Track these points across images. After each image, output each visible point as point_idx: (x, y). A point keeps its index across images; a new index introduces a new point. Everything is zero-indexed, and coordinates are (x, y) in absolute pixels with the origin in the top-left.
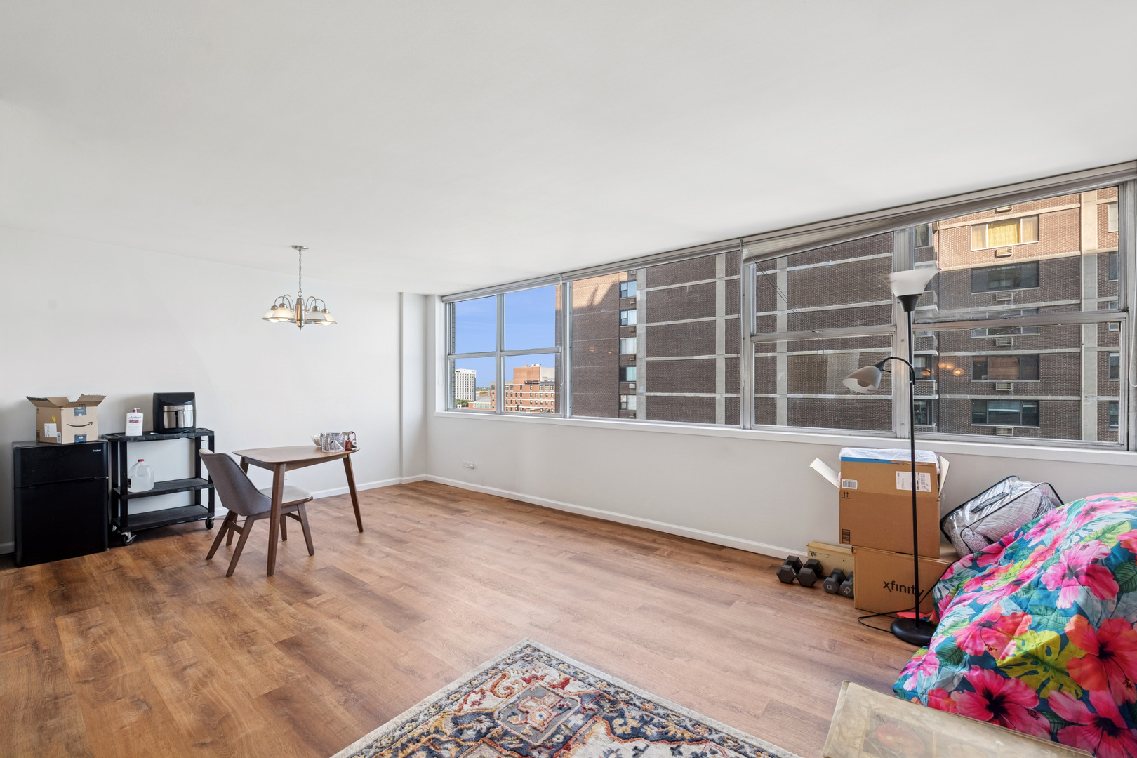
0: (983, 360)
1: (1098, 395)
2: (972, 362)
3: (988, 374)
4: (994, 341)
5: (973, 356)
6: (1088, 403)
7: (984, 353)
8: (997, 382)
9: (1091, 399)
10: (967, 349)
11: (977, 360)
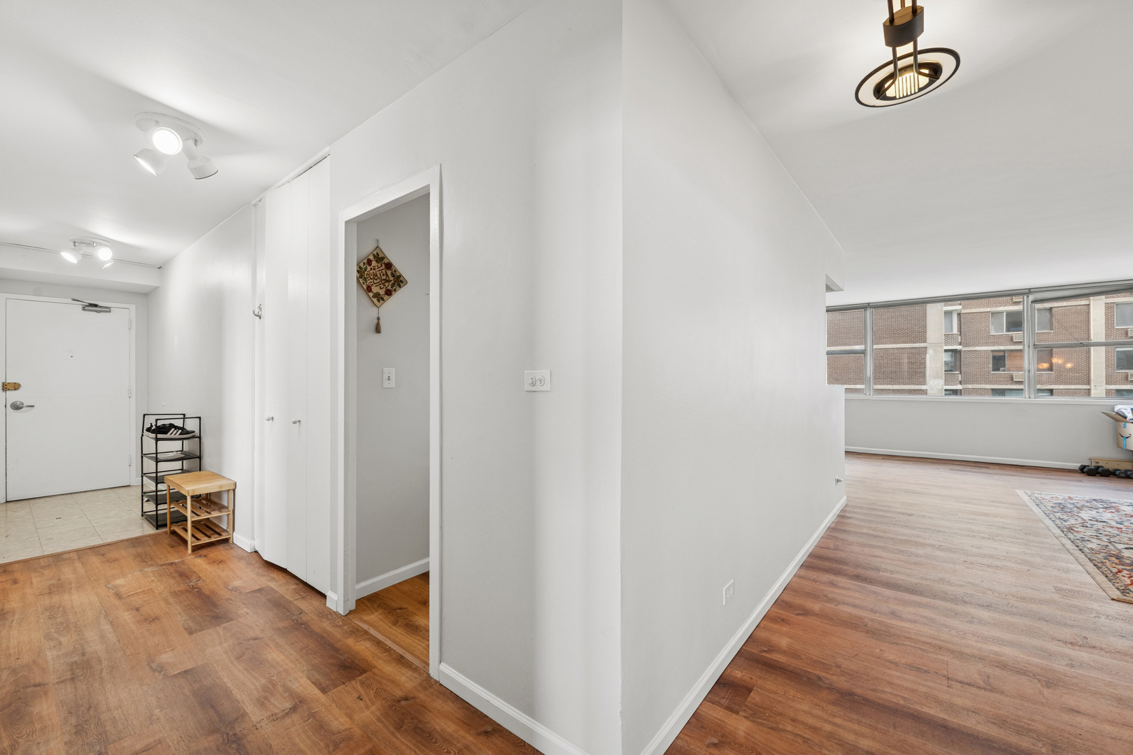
0: (1001, 354)
1: (1106, 384)
2: (991, 356)
3: (1007, 366)
4: (1012, 338)
5: (992, 351)
6: (1097, 391)
7: (1002, 348)
8: (1015, 374)
9: (1099, 388)
10: (987, 344)
11: (996, 354)
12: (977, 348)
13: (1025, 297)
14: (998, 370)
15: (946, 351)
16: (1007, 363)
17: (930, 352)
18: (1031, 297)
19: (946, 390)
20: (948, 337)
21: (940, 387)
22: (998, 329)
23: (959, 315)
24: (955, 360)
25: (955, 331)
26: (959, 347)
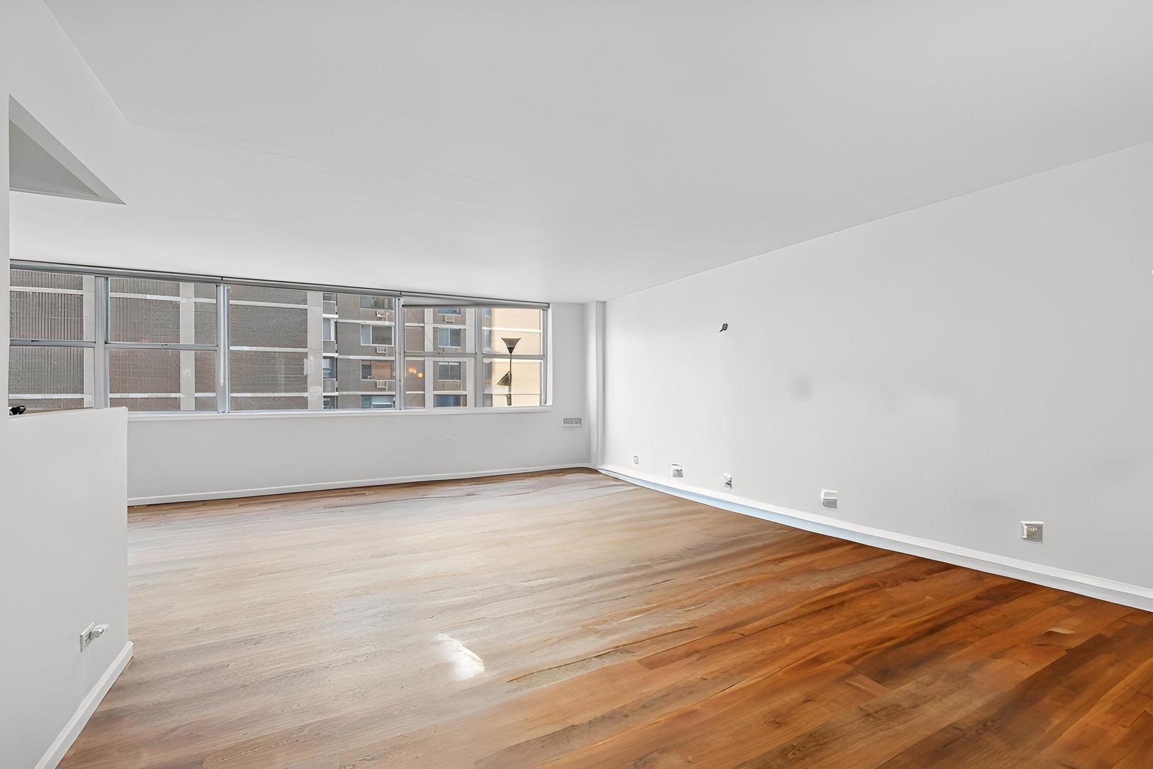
0: (369, 363)
2: (361, 365)
3: (372, 375)
4: (376, 350)
5: (362, 360)
7: (369, 358)
10: (358, 354)
11: (364, 363)
12: (351, 357)
13: (397, 300)
14: (366, 378)
15: (324, 358)
16: (373, 371)
17: (311, 357)
18: (403, 300)
19: (324, 397)
20: (327, 346)
21: (319, 394)
22: (366, 341)
23: (336, 323)
24: (333, 367)
25: (333, 339)
26: (336, 355)
